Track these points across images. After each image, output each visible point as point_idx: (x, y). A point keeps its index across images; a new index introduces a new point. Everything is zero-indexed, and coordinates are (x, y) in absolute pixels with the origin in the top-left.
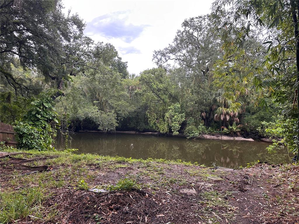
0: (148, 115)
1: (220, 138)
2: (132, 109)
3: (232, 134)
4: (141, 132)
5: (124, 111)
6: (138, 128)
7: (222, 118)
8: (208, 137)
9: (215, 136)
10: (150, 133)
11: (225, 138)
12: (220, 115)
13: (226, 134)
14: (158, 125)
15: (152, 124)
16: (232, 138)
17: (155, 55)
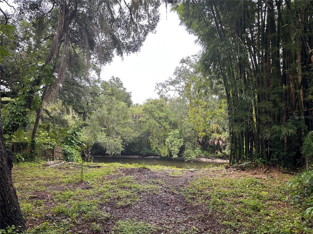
0: (151, 141)
1: (215, 161)
2: (136, 134)
3: (225, 157)
5: (129, 137)
6: (142, 152)
7: (216, 143)
8: (204, 160)
9: (210, 159)
10: (153, 157)
11: (219, 161)
12: (214, 140)
13: (220, 158)
14: (160, 149)
15: (154, 149)
16: (225, 161)
17: (157, 86)
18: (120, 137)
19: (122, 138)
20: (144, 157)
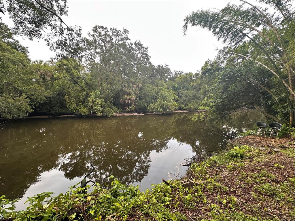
0: (67, 100)
6: (53, 112)
7: (126, 102)
8: (118, 115)
9: (121, 114)
10: (67, 116)
11: (128, 114)
14: (78, 108)
15: (71, 108)
16: (132, 114)
20: (56, 117)
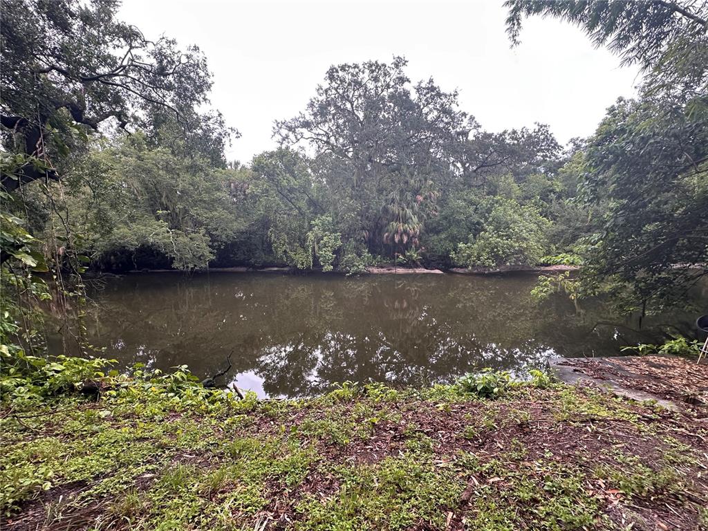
1: (393, 271)
2: (241, 225)
3: (411, 264)
4: (258, 268)
5: (226, 230)
7: (396, 240)
8: (375, 271)
9: (385, 269)
10: (276, 269)
11: (401, 271)
12: (394, 234)
13: (401, 265)
16: (411, 271)
17: (276, 128)
18: (203, 231)
19: (208, 233)
20: (258, 270)
